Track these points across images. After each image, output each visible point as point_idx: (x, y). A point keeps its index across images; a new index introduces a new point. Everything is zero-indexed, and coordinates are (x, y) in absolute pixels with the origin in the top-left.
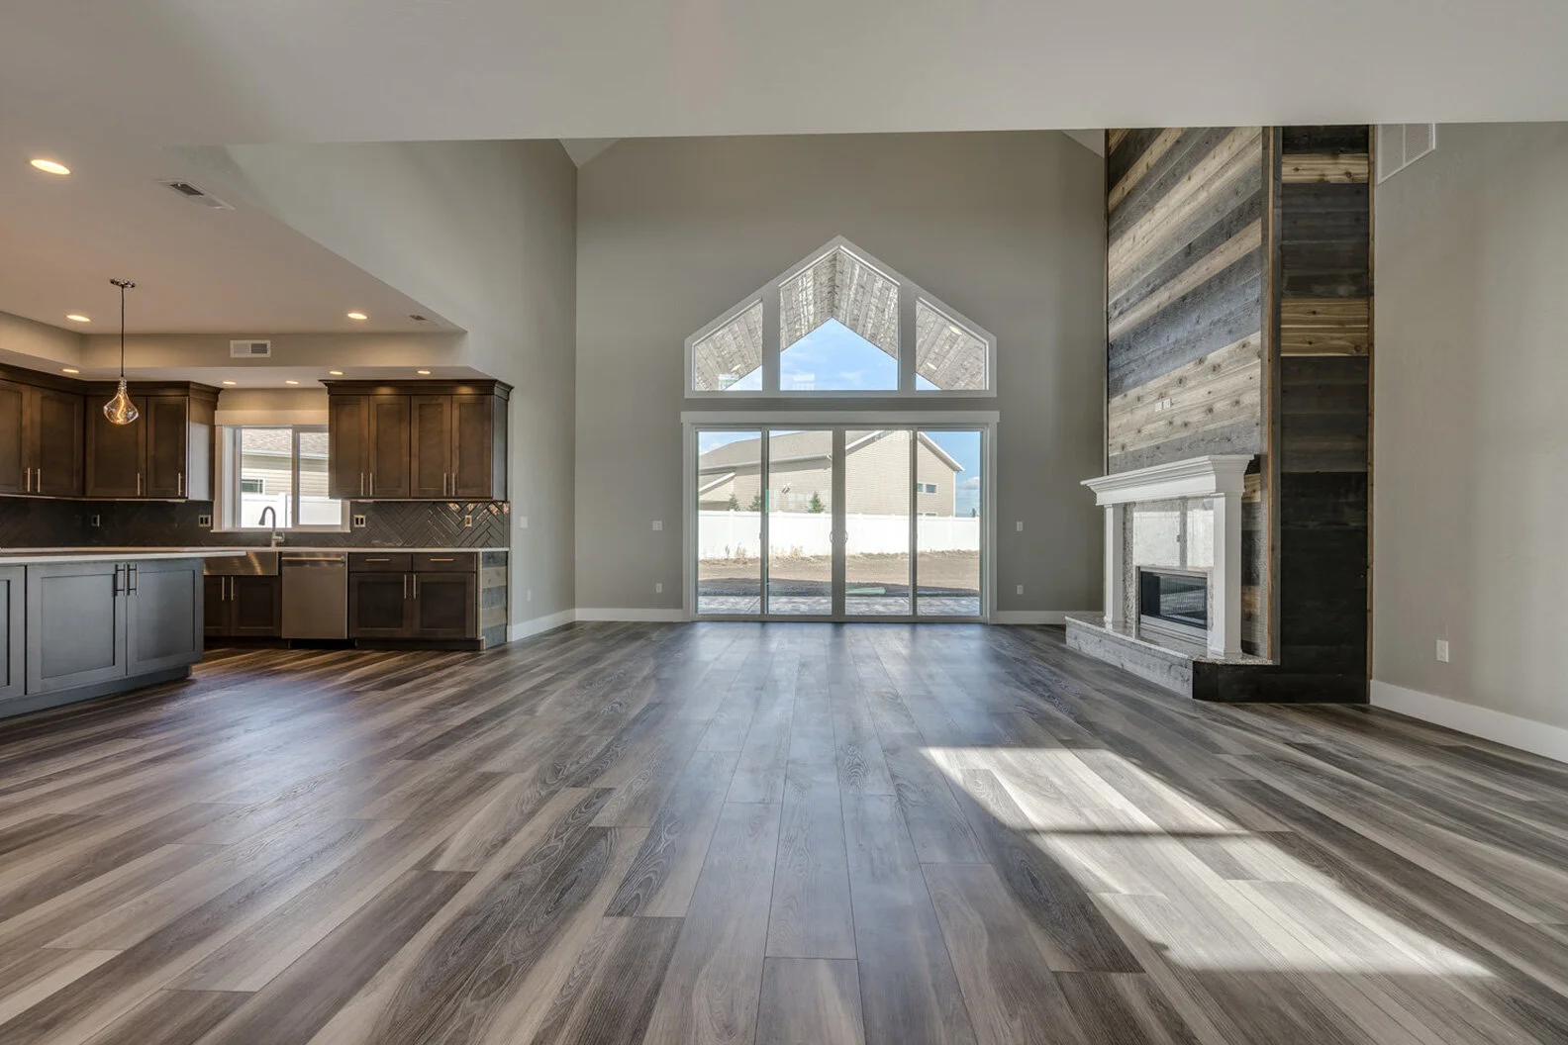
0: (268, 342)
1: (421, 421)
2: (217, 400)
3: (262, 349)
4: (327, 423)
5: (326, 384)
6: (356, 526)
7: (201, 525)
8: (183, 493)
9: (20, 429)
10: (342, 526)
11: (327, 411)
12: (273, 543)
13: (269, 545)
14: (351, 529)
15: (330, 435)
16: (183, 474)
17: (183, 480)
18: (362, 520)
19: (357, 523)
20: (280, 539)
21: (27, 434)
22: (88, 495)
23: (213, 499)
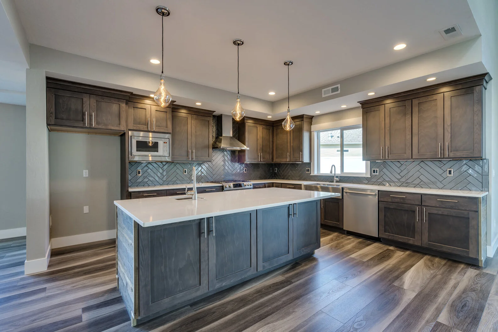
0: (339, 86)
2: (312, 121)
3: (336, 89)
4: (361, 123)
5: (361, 103)
6: (373, 174)
7: (307, 172)
8: (302, 160)
9: (257, 140)
10: (366, 174)
11: (361, 117)
12: (335, 181)
13: (333, 182)
14: (370, 175)
15: (363, 129)
16: (302, 153)
17: (302, 155)
18: (377, 171)
19: (374, 172)
20: (338, 179)
21: (259, 141)
22: (274, 161)
23: (311, 162)
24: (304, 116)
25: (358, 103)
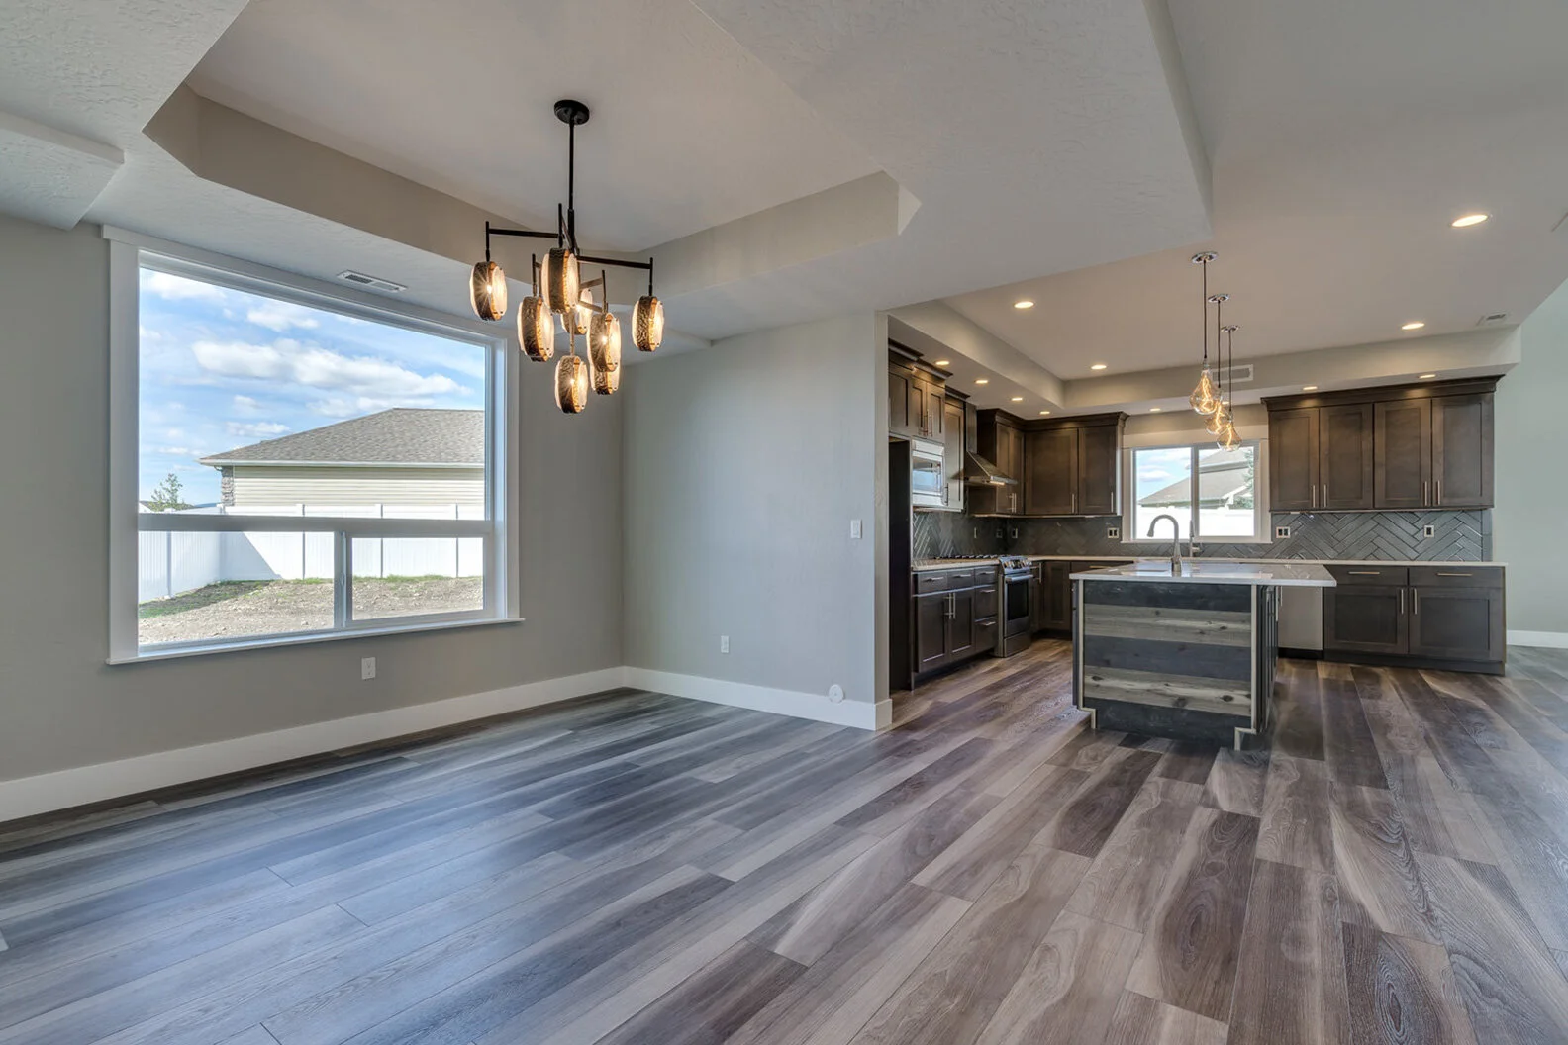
1: (1387, 426)
5: (1265, 401)
6: (1278, 537)
7: (1110, 537)
8: (1114, 509)
9: (1008, 462)
12: (1191, 554)
14: (1272, 540)
16: (1114, 492)
17: (1114, 498)
18: (1286, 531)
19: (1280, 534)
23: (1123, 514)
24: (1120, 416)
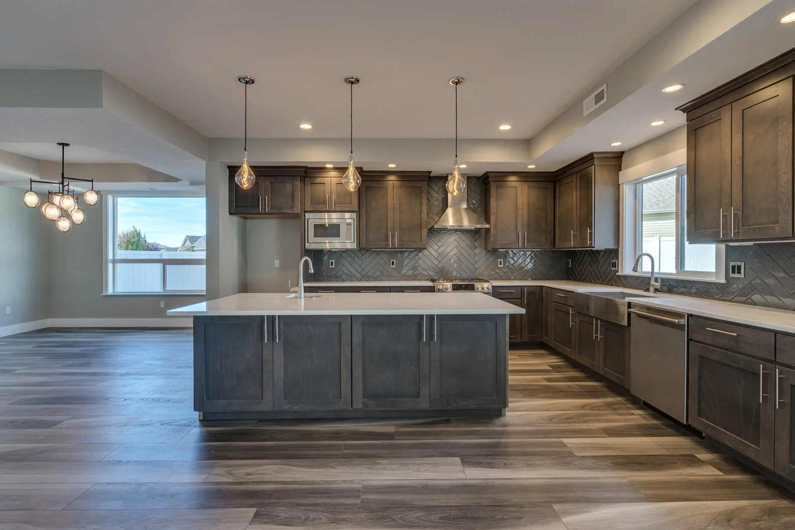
2: (622, 163)
3: (601, 95)
5: (684, 111)
6: (732, 275)
7: (612, 269)
8: (591, 244)
9: (516, 209)
10: (717, 273)
12: (652, 289)
14: (726, 278)
16: (591, 229)
17: (591, 233)
18: (739, 268)
19: (734, 271)
20: (658, 285)
21: (520, 212)
22: (556, 247)
23: (619, 247)
24: (595, 156)
25: (676, 111)
